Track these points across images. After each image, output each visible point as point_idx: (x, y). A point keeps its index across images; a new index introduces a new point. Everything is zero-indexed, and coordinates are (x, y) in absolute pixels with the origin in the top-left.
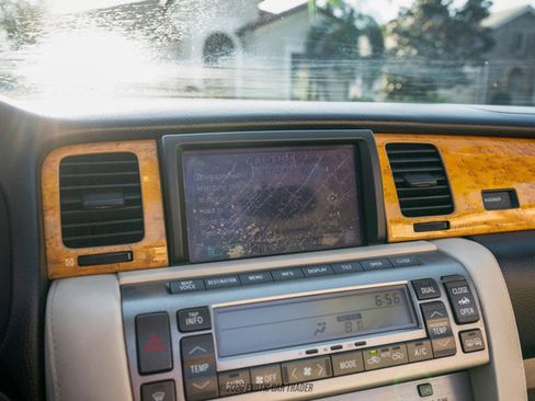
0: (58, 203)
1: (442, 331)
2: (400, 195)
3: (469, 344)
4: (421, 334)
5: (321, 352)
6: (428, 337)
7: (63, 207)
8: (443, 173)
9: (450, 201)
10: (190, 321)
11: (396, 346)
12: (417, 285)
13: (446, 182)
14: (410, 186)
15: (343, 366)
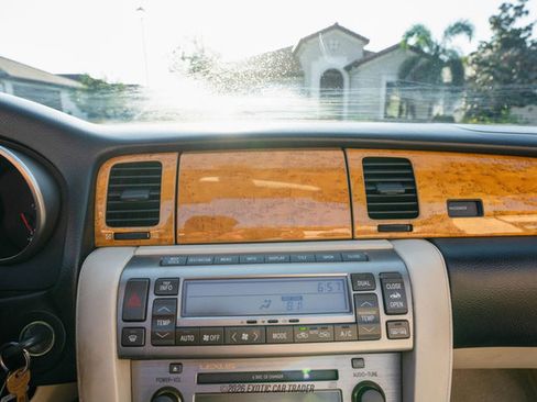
0: (105, 195)
1: (370, 319)
2: (369, 200)
3: (394, 332)
4: (350, 318)
5: (259, 323)
6: (356, 323)
7: (109, 199)
8: (413, 183)
9: (416, 208)
10: (163, 288)
11: (324, 326)
12: (355, 277)
13: (415, 191)
14: (379, 193)
15: (275, 336)
